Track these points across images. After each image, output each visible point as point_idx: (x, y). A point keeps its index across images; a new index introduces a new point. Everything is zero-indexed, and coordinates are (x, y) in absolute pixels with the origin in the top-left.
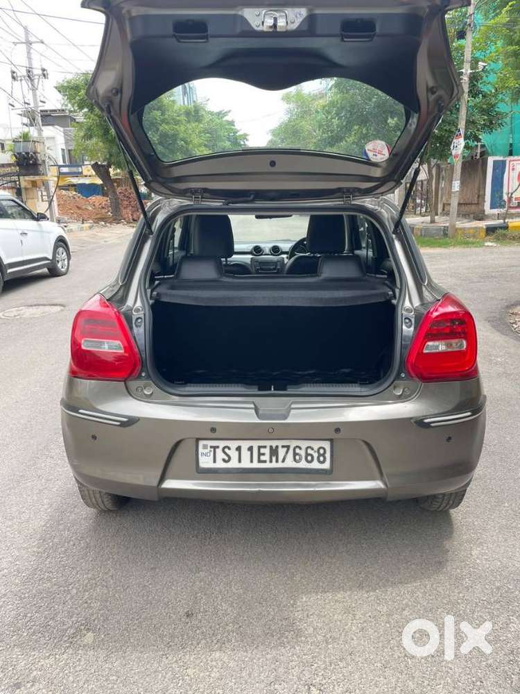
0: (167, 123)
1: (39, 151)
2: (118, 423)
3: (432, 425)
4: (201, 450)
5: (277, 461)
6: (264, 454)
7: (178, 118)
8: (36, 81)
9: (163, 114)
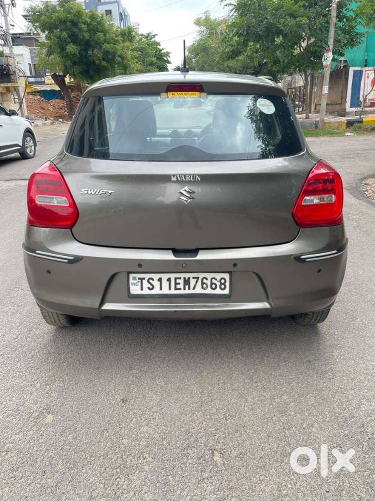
0: (109, 43)
1: (10, 64)
2: (67, 261)
3: (307, 260)
4: (131, 281)
5: (189, 289)
6: (179, 284)
7: (116, 38)
8: (7, 9)
9: (105, 35)
